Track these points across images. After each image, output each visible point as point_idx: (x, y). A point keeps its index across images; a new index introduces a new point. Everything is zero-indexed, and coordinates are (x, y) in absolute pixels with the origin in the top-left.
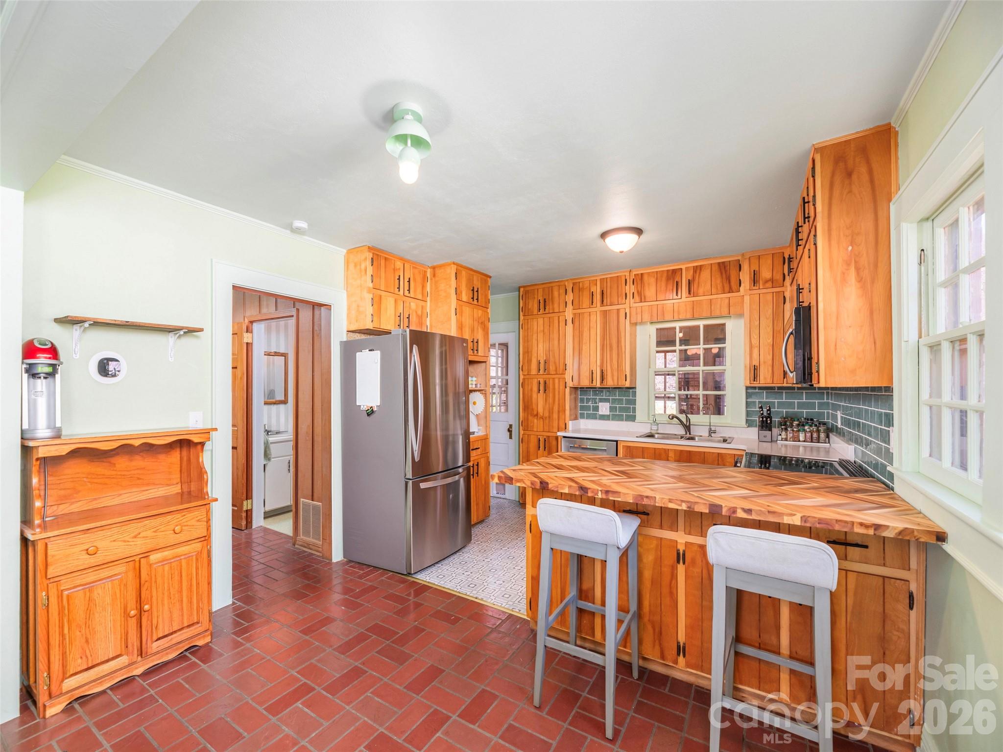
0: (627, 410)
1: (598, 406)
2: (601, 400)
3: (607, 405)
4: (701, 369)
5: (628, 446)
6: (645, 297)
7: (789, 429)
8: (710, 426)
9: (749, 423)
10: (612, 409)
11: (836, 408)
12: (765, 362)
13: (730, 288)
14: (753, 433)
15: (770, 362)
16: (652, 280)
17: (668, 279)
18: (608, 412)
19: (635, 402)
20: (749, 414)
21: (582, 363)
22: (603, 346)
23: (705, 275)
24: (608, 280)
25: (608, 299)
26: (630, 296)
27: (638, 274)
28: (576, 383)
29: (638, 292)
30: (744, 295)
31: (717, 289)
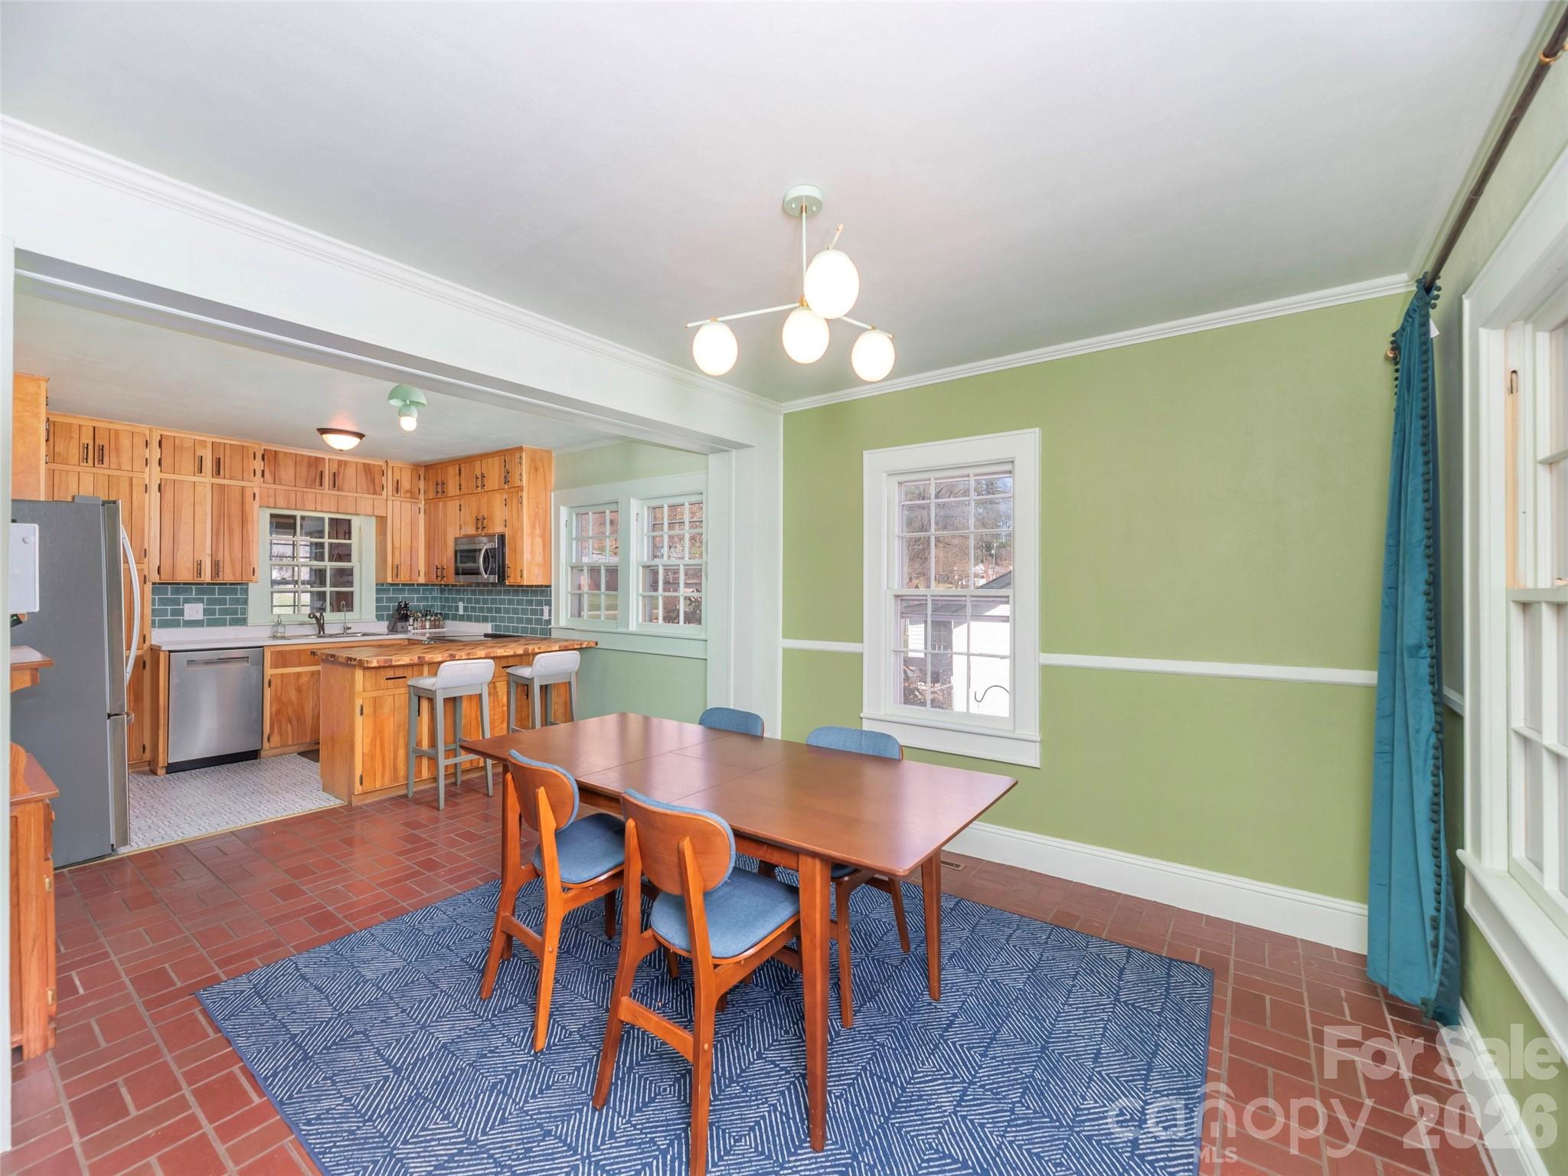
0: (235, 612)
1: (183, 609)
2: (187, 601)
3: (200, 607)
4: (328, 564)
5: (280, 651)
6: (280, 479)
8: (346, 623)
9: (379, 618)
10: (206, 612)
11: (455, 600)
12: (404, 562)
13: (375, 490)
14: (383, 627)
15: (409, 562)
16: (290, 463)
17: (310, 466)
18: (200, 616)
19: (246, 602)
20: (378, 609)
21: (178, 549)
22: (218, 529)
23: (350, 472)
24: (227, 447)
25: (227, 471)
26: (259, 474)
27: (270, 450)
28: (166, 577)
29: (270, 471)
30: (387, 500)
31: (362, 488)
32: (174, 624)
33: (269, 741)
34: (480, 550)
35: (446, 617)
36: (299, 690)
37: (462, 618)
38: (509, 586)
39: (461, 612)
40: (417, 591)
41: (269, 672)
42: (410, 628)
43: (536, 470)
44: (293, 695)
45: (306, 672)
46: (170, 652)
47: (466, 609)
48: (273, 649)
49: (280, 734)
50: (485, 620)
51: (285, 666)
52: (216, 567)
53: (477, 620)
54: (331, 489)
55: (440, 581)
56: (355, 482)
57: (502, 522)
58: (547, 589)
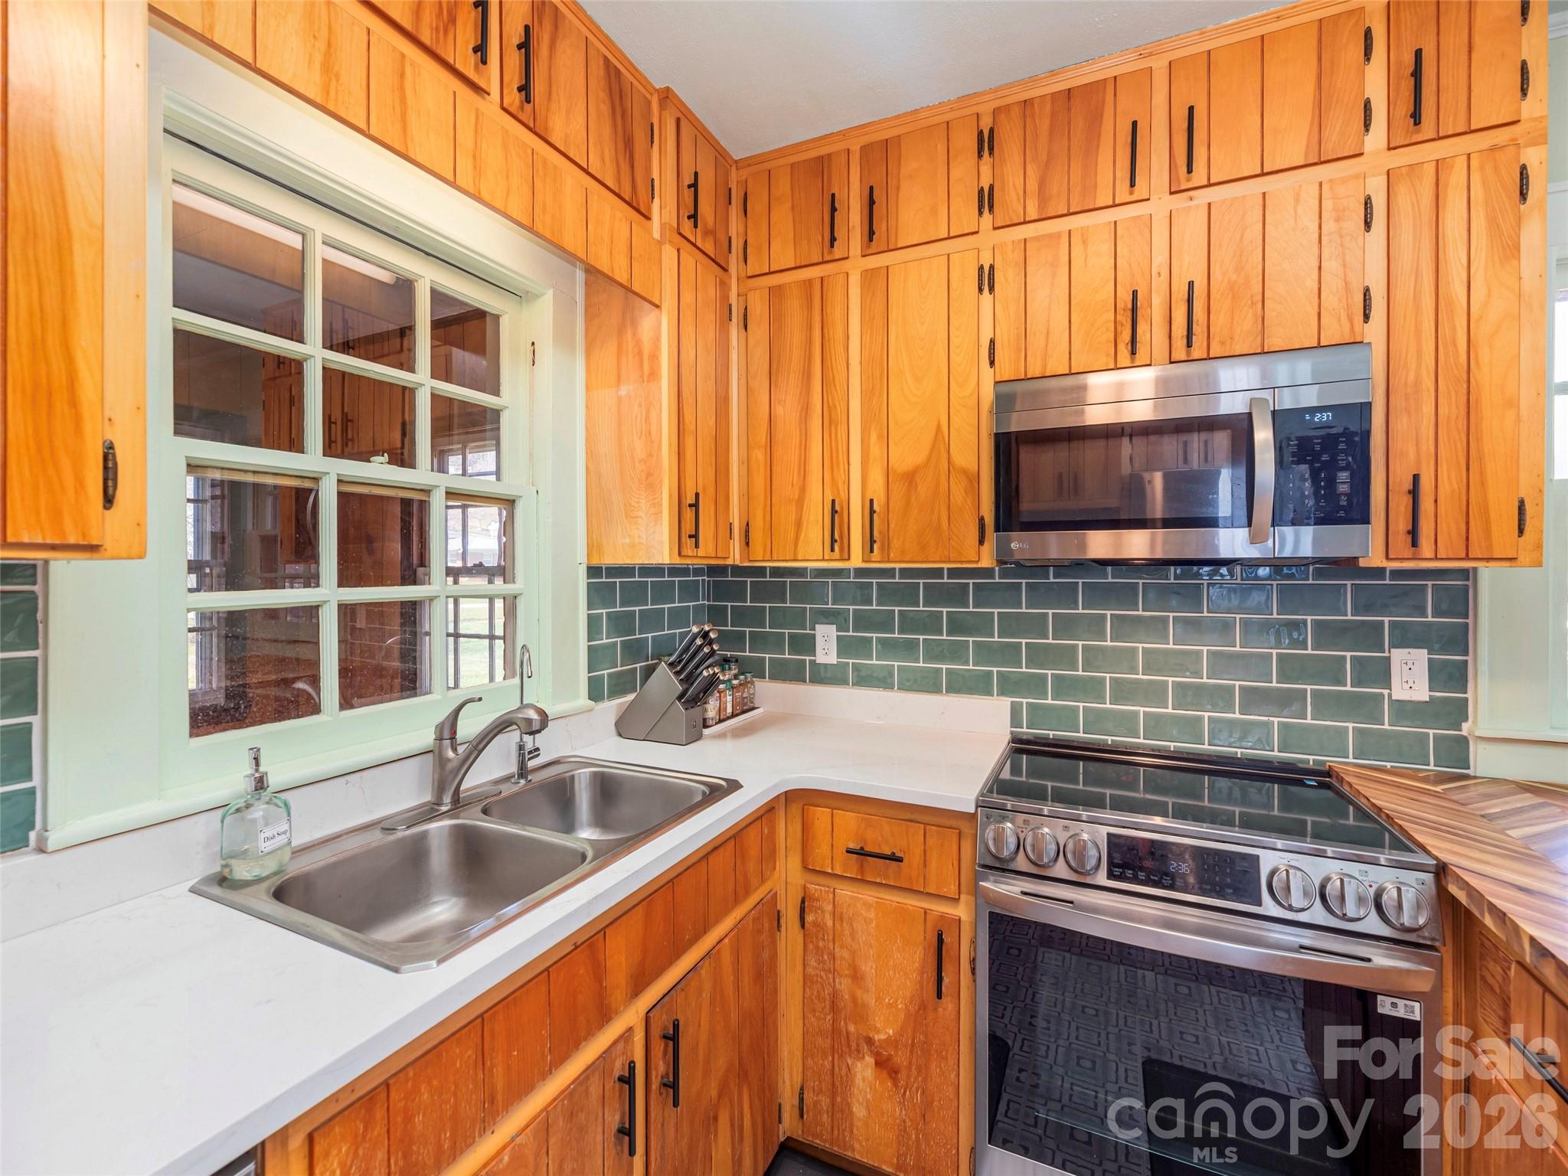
9: (599, 690)
12: (705, 488)
20: (595, 657)
23: (569, 64)
30: (660, 243)
31: (603, 159)
35: (756, 670)
39: (825, 654)
47: (845, 647)
50: (969, 685)
53: (921, 683)
54: (511, 104)
55: (846, 557)
56: (582, 120)
57: (1330, 300)
58: (1430, 583)
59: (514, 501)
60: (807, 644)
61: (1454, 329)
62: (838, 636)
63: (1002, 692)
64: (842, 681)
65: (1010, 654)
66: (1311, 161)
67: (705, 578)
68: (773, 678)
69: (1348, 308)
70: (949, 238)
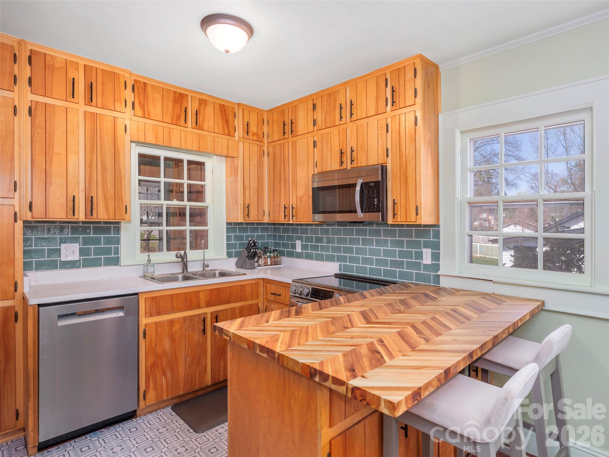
0: (108, 251)
1: (60, 249)
2: (63, 241)
3: (76, 247)
4: (187, 204)
5: (153, 297)
6: (149, 113)
7: (262, 257)
8: (204, 260)
9: (229, 255)
10: (82, 252)
11: (291, 238)
12: (253, 202)
13: (228, 131)
14: (232, 262)
15: (256, 203)
16: (158, 96)
17: (175, 101)
18: (76, 257)
19: (118, 241)
20: (229, 246)
21: (50, 184)
22: (91, 161)
23: (209, 111)
24: (99, 72)
25: (99, 99)
26: (129, 105)
27: (140, 82)
28: (38, 214)
29: (140, 103)
30: (238, 141)
31: (219, 128)
32: (52, 265)
33: (145, 399)
34: (354, 185)
35: (282, 253)
36: (172, 339)
37: (299, 256)
38: (392, 225)
39: (299, 249)
40: (267, 230)
41: (144, 321)
42: (256, 264)
43: (429, 86)
44: (167, 344)
45: (179, 319)
46: (39, 305)
47: (304, 247)
48: (147, 296)
49: (155, 389)
50: (330, 259)
51: (159, 314)
52: (91, 203)
53: (319, 258)
54: (193, 127)
55: (289, 220)
56: (213, 122)
57: (380, 152)
58: (432, 229)
59: (207, 207)
60: (294, 246)
61: (403, 160)
62: (301, 244)
63: (337, 261)
64: (302, 257)
65: (338, 249)
66: (376, 114)
67: (272, 226)
68: (287, 256)
69: (383, 154)
70: (308, 133)
